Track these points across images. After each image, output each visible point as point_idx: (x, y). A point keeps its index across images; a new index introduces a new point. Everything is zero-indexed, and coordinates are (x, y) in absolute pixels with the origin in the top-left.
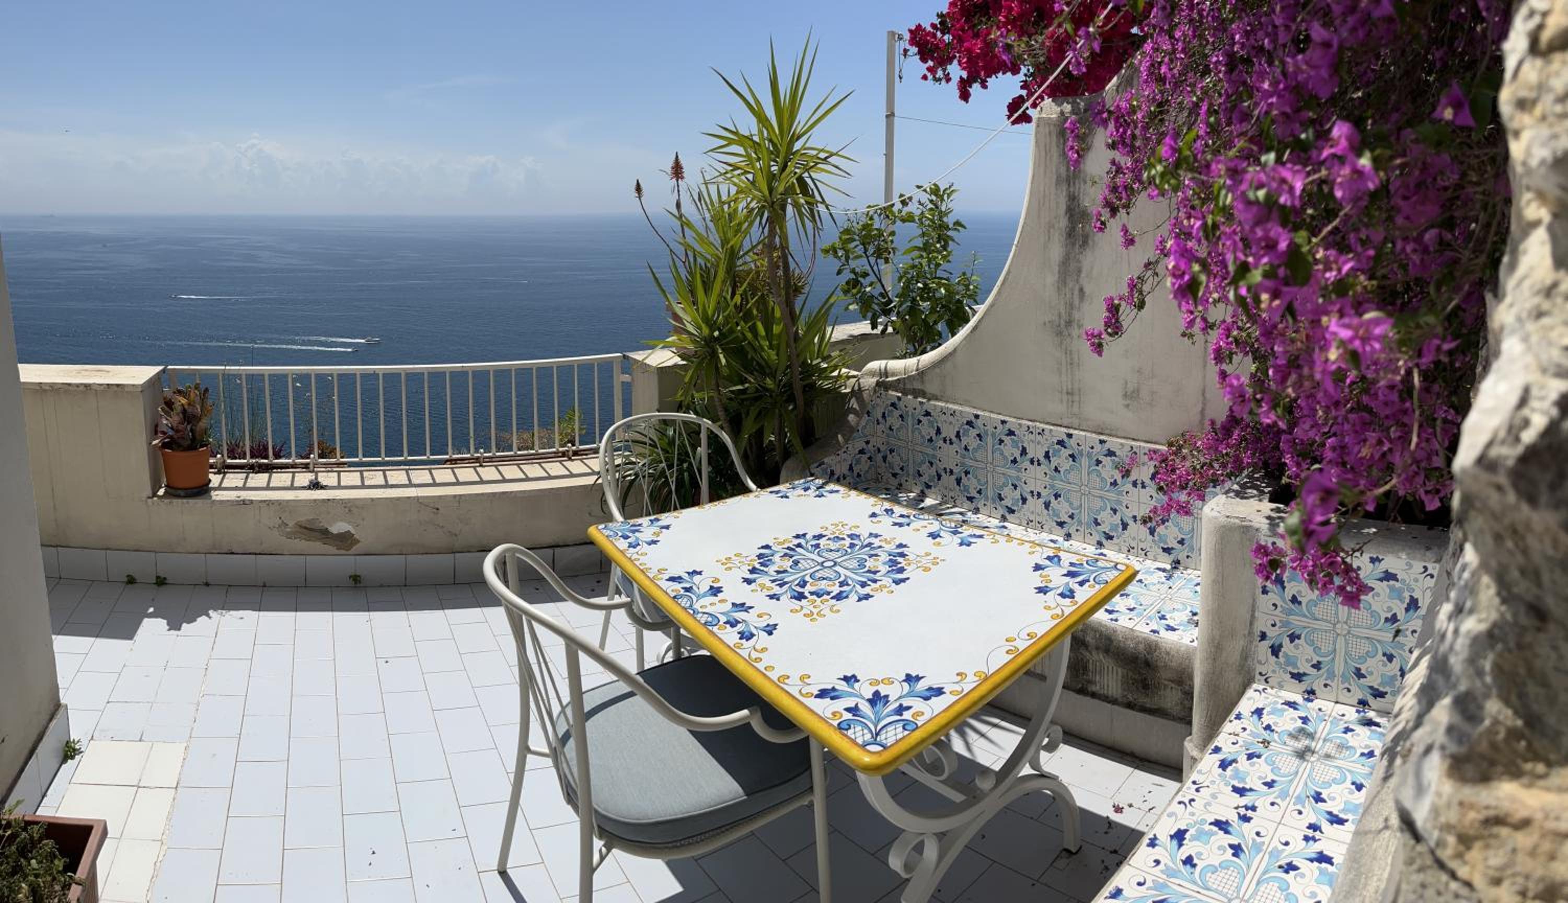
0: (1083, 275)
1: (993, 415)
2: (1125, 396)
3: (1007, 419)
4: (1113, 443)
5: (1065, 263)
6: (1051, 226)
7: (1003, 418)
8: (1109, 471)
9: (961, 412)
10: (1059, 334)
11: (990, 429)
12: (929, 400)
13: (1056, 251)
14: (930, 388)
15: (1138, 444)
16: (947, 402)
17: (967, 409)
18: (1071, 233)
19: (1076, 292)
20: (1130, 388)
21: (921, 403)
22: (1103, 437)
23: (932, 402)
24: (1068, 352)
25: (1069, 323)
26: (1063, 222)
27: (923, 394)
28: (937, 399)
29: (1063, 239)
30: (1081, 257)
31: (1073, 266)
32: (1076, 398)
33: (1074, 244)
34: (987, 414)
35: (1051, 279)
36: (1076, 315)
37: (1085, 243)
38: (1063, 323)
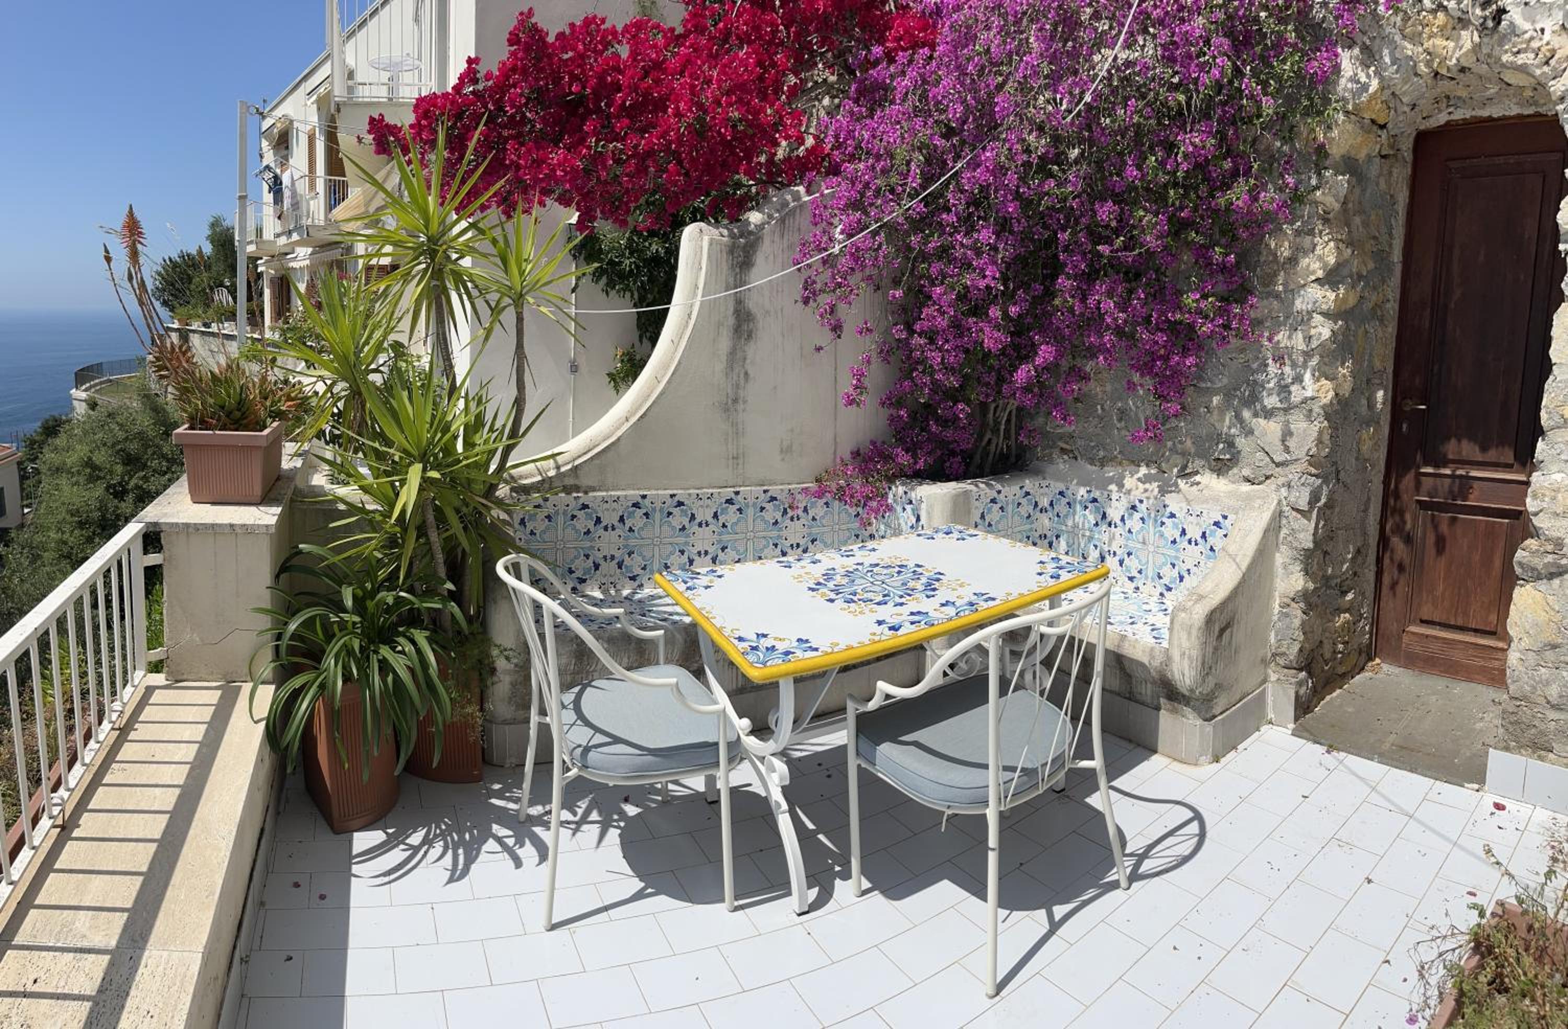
0: (748, 361)
1: (660, 492)
2: (782, 451)
3: (675, 492)
4: (774, 490)
5: (732, 353)
6: (720, 324)
7: (671, 492)
8: (772, 513)
9: (626, 496)
10: (727, 410)
11: (658, 505)
12: (586, 493)
13: (725, 343)
14: (585, 481)
15: (794, 486)
16: (607, 491)
17: (632, 492)
18: (737, 330)
19: (742, 376)
20: (785, 444)
21: (576, 498)
22: (765, 488)
23: (591, 494)
24: (734, 425)
25: (735, 401)
26: (731, 321)
27: (577, 488)
28: (594, 490)
29: (731, 334)
30: (746, 348)
31: (739, 354)
32: (741, 461)
33: (740, 338)
34: (654, 492)
35: (720, 366)
36: (741, 393)
37: (750, 336)
38: (730, 402)
